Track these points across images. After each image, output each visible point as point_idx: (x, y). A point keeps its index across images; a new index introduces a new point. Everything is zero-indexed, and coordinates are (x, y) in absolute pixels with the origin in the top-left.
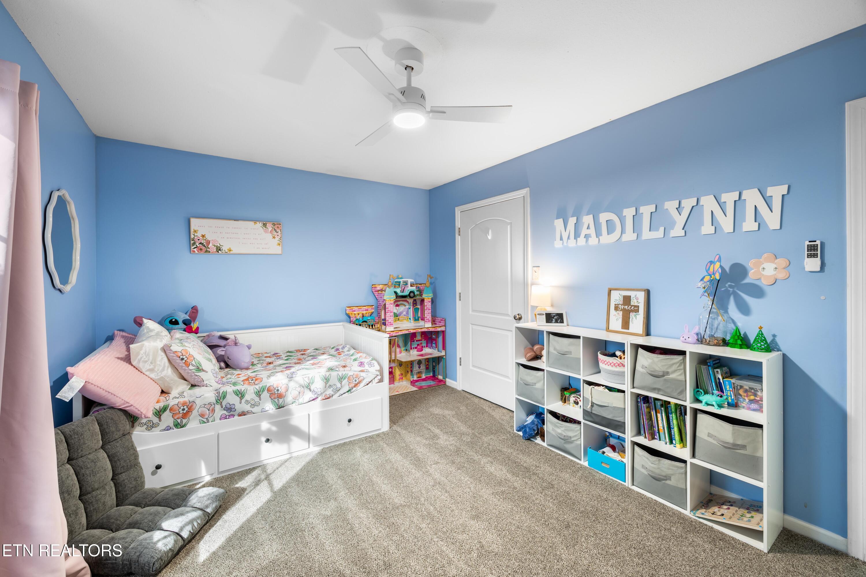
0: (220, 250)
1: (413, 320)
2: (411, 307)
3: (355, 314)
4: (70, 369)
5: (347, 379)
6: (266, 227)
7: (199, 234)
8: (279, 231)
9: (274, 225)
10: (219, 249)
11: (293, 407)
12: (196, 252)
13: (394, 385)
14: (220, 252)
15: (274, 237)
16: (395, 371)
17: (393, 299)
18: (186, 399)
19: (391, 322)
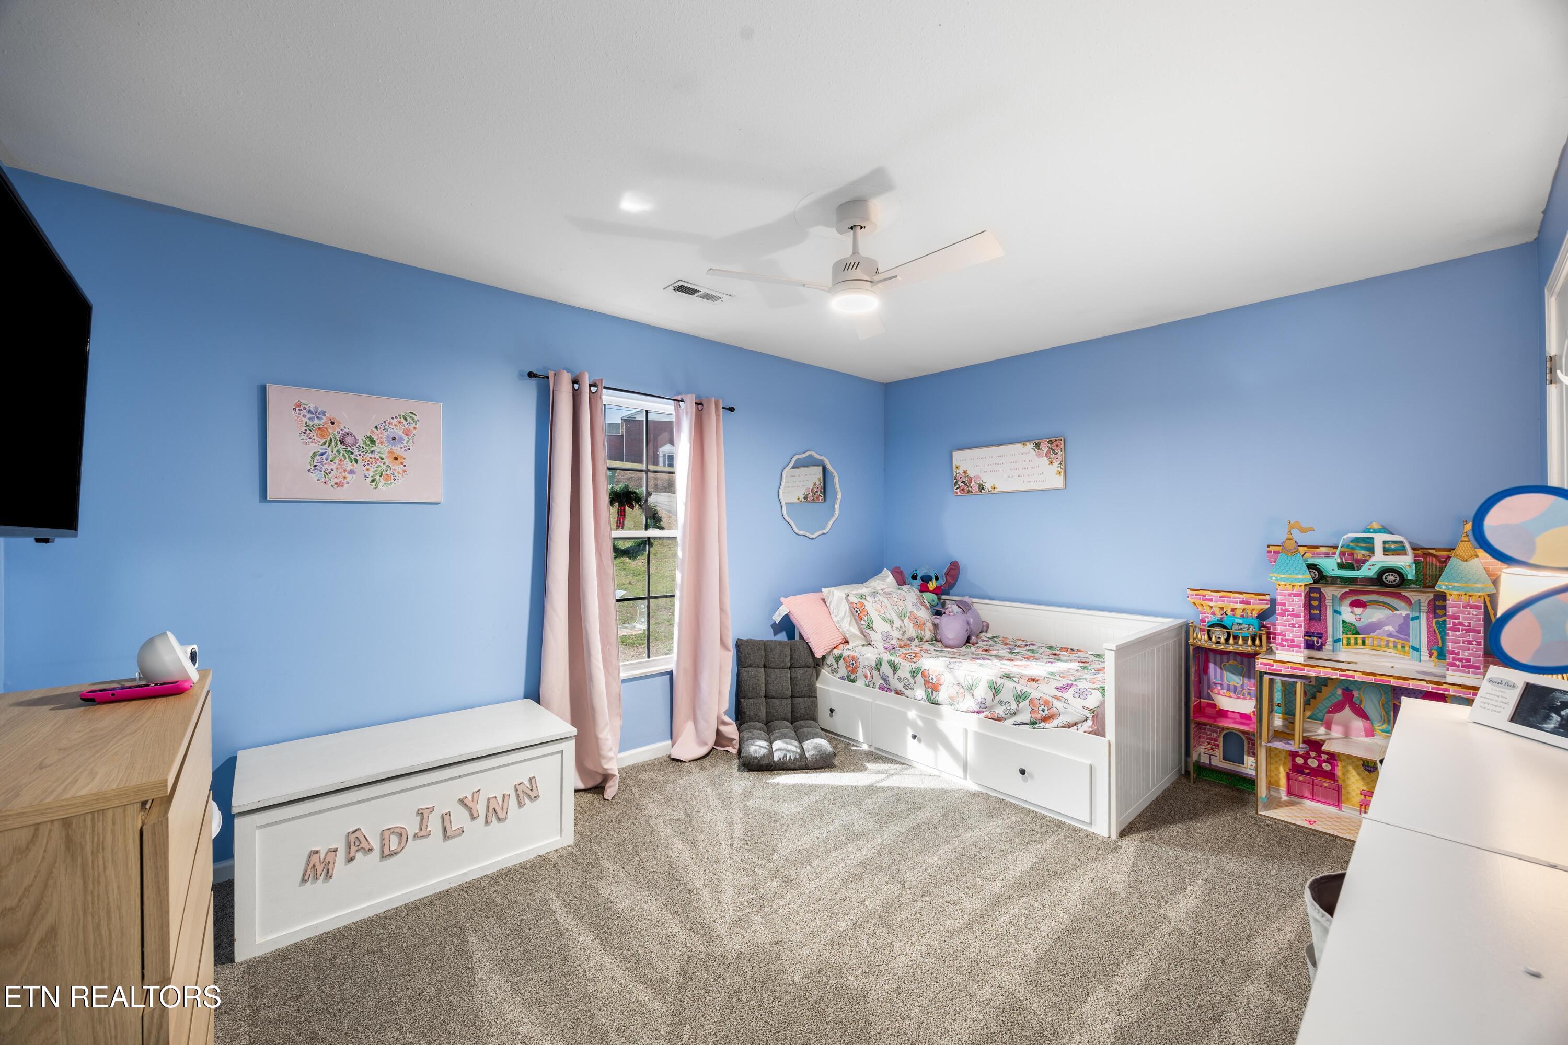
0: (983, 488)
1: (1431, 654)
2: (1424, 618)
3: (1211, 607)
4: (782, 599)
5: (1027, 702)
6: (1039, 449)
7: (961, 471)
8: (1059, 451)
9: (1051, 442)
10: (981, 488)
11: (945, 709)
12: (959, 493)
13: (1340, 809)
14: (983, 491)
15: (1051, 463)
16: (1344, 774)
17: (1302, 584)
18: (855, 654)
19: (1293, 641)
